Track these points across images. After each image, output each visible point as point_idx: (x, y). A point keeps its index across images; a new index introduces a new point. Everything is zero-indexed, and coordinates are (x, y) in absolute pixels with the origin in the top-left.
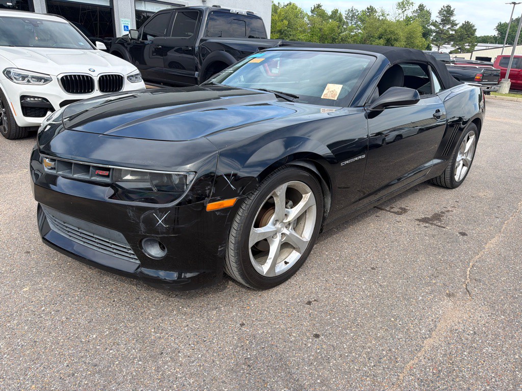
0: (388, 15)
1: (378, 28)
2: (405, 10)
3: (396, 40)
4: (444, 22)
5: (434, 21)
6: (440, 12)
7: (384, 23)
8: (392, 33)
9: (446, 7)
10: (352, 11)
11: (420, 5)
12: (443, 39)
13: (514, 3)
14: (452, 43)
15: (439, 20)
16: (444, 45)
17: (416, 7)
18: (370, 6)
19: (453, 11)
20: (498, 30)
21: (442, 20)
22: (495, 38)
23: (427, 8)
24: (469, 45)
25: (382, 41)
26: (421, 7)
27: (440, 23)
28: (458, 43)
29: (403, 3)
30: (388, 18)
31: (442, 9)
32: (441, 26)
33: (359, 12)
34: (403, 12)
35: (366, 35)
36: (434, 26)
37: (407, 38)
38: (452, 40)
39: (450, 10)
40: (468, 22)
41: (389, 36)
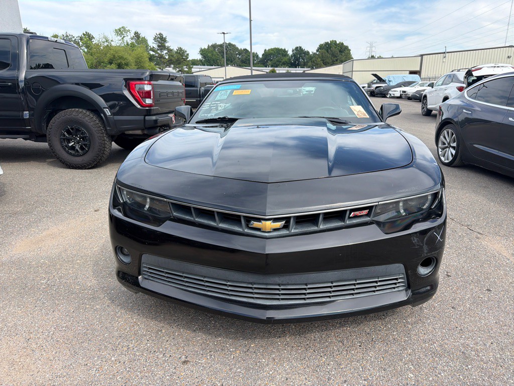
0: (112, 41)
1: (106, 54)
2: (124, 37)
3: (127, 64)
4: (160, 48)
5: (152, 47)
6: (155, 39)
7: (110, 49)
8: (121, 58)
9: (159, 34)
10: (67, 36)
11: (135, 32)
12: (164, 63)
13: (224, 33)
14: (172, 66)
15: (155, 46)
16: (166, 68)
17: (132, 34)
18: (86, 32)
19: (165, 39)
20: (201, 54)
21: (159, 46)
22: (201, 61)
23: (142, 35)
24: (187, 68)
25: (113, 66)
26: (137, 34)
27: (158, 49)
28: (177, 66)
29: (120, 30)
30: (113, 44)
31: (156, 37)
32: (159, 52)
33: (75, 38)
34: (122, 38)
35: (95, 61)
36: (153, 51)
37: (136, 62)
38: (172, 63)
39: (163, 37)
40: (180, 48)
41: (119, 61)
